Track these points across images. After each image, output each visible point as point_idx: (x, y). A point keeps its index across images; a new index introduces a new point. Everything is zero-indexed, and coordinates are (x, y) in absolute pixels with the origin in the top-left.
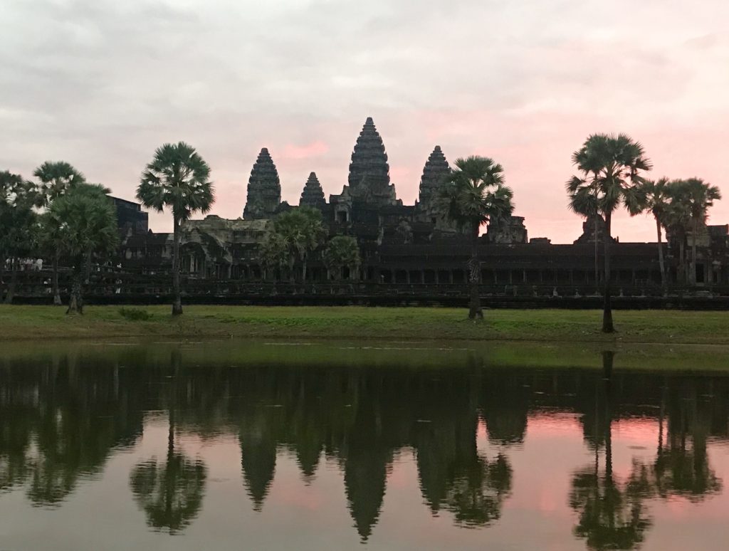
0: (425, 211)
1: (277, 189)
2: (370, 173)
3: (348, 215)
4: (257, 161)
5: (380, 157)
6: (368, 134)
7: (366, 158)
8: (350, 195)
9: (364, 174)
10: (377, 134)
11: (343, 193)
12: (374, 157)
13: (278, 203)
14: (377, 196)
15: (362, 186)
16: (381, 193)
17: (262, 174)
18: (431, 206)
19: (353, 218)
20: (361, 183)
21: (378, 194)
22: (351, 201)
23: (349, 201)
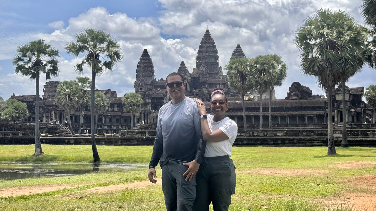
1: (152, 71)
2: (207, 61)
4: (142, 56)
5: (212, 51)
6: (206, 39)
7: (204, 52)
9: (203, 61)
10: (212, 39)
12: (209, 51)
13: (153, 79)
15: (202, 68)
16: (213, 72)
17: (144, 63)
21: (212, 73)
22: (190, 77)
23: (189, 77)
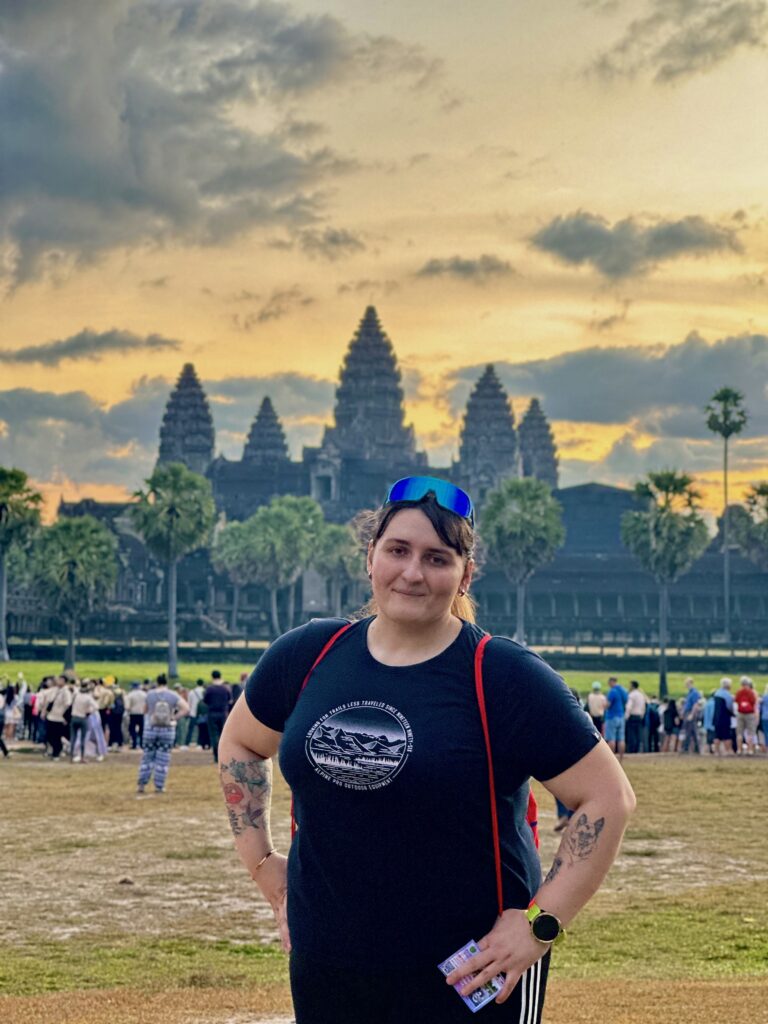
0: (467, 478)
1: (209, 435)
2: (372, 405)
3: (333, 483)
4: (177, 386)
5: (387, 375)
6: (368, 334)
7: (364, 377)
8: (337, 447)
9: (361, 406)
10: (384, 335)
11: (325, 443)
12: (378, 375)
13: (211, 460)
14: (385, 446)
15: (358, 428)
16: (389, 440)
17: (186, 408)
18: (479, 469)
19: (344, 485)
20: (355, 422)
21: (387, 442)
22: (339, 456)
23: (335, 457)
